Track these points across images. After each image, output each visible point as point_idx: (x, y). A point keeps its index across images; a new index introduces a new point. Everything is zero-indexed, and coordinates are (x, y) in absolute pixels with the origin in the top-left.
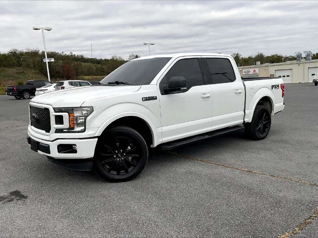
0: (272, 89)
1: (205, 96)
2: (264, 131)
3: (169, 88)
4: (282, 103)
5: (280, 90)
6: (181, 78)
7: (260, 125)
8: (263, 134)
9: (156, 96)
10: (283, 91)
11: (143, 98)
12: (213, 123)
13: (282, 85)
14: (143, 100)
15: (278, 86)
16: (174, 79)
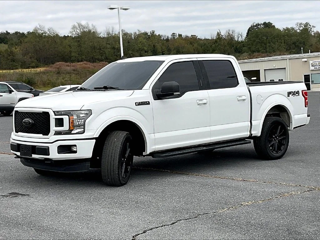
0: (289, 96)
1: (201, 102)
2: (279, 149)
3: (161, 93)
4: (306, 115)
5: (301, 98)
6: (174, 83)
7: (274, 141)
8: (277, 153)
9: (148, 102)
10: (306, 99)
11: (136, 103)
12: (211, 134)
13: (304, 92)
14: (136, 105)
15: (298, 93)
16: (167, 83)
